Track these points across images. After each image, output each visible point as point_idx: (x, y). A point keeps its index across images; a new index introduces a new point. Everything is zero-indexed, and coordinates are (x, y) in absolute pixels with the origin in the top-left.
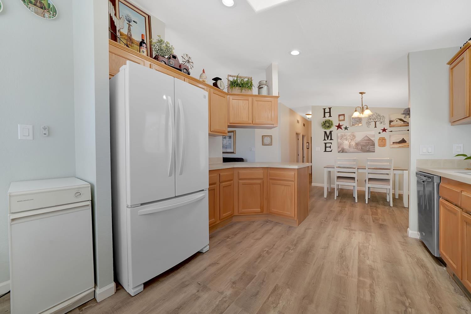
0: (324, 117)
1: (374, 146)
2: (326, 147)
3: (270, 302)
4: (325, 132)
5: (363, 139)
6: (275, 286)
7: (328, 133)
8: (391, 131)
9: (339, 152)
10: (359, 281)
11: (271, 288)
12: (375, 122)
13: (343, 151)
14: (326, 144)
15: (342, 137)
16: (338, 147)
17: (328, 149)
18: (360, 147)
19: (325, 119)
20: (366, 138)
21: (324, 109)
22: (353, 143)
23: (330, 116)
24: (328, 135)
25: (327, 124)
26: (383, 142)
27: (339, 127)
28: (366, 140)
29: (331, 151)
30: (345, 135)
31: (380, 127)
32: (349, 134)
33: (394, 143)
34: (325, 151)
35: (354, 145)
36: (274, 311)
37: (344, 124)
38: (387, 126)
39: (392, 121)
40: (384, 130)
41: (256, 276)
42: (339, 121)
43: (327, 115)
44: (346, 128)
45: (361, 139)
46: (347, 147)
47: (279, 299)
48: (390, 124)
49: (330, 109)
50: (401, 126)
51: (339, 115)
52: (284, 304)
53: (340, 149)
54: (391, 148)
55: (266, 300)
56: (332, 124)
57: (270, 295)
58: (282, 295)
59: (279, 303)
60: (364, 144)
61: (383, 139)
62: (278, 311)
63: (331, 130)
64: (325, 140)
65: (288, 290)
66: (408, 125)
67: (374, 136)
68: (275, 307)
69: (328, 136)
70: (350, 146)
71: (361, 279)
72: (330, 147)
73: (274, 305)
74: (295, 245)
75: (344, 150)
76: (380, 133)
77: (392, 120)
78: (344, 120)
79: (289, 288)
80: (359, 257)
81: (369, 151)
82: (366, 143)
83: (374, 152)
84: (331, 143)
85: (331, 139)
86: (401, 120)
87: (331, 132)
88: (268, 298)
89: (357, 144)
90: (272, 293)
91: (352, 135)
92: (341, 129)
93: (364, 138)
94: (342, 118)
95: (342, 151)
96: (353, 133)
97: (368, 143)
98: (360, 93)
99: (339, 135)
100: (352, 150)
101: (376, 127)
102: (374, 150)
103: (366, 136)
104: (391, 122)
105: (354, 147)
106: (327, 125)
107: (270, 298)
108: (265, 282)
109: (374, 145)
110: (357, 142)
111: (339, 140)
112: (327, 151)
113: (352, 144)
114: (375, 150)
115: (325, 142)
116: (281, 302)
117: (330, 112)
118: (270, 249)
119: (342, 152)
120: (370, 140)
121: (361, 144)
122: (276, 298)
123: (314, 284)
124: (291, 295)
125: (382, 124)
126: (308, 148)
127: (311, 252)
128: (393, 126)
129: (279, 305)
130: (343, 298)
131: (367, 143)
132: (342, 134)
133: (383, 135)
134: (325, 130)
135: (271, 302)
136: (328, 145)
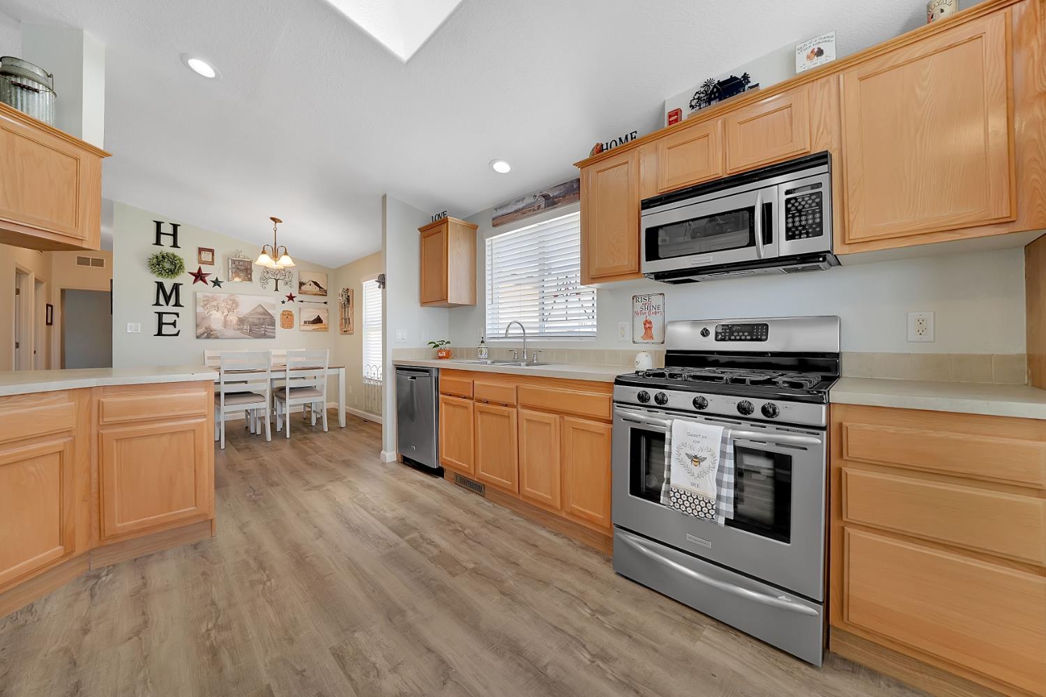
0: (158, 243)
1: (274, 326)
2: (161, 324)
3: (362, 679)
4: (160, 286)
5: (253, 310)
6: (333, 654)
7: (168, 290)
8: (302, 302)
9: (198, 337)
10: (408, 541)
11: (330, 663)
12: (277, 281)
13: (209, 334)
14: (160, 315)
15: (207, 301)
16: (197, 326)
17: (166, 330)
18: (246, 327)
19: (158, 250)
20: (260, 310)
21: (159, 224)
22: (233, 318)
23: (175, 245)
24: (168, 293)
25: (165, 265)
26: (288, 319)
27: (199, 276)
28: (259, 314)
29: (177, 335)
30: (215, 300)
31: (285, 291)
32: (225, 296)
33: (305, 322)
34: (160, 333)
35: (234, 322)
36: (385, 678)
37: (212, 272)
38: (295, 293)
39: (304, 284)
40: (291, 298)
41: (268, 686)
42: (200, 263)
43: (167, 241)
44: (217, 283)
45: (248, 312)
46: (221, 325)
47: (365, 658)
48: (300, 288)
49: (175, 227)
50: (315, 295)
51: (201, 250)
52: (381, 655)
53: (201, 331)
54: (300, 331)
55: (352, 685)
56: (181, 267)
57: (346, 673)
58: (360, 651)
59: (374, 664)
60: (256, 321)
61: (289, 315)
62: (387, 672)
63: (177, 280)
64: (157, 304)
65: (356, 635)
66: (325, 294)
67: (274, 306)
68: (376, 674)
69: (168, 295)
70: (225, 324)
71: (407, 538)
72: (174, 324)
73: (373, 673)
74: (262, 567)
75: (212, 333)
76: (283, 302)
77: (303, 281)
78: (212, 263)
79: (355, 631)
80: (374, 516)
81: (264, 336)
82: (260, 319)
83: (274, 337)
84: (177, 314)
85: (177, 304)
86: (316, 283)
87: (176, 287)
88: (351, 679)
89: (241, 321)
90: (343, 667)
91: (230, 300)
92: (205, 282)
93: (256, 308)
94: (206, 256)
95: (205, 335)
96: (232, 295)
97: (264, 319)
98: (273, 219)
99: (199, 295)
100: (230, 332)
101: (277, 290)
102: (273, 335)
103: (260, 305)
104: (301, 284)
105: (236, 327)
106: (167, 265)
107: (353, 676)
108: (304, 671)
109: (273, 324)
110: (240, 316)
111: (200, 309)
112: (163, 333)
113: (231, 321)
114: (274, 333)
115: (159, 309)
116: (373, 659)
117: (175, 235)
118: (217, 618)
119: (208, 337)
120: (266, 313)
121: (250, 320)
122: (359, 664)
123: (374, 591)
124: (370, 635)
125: (288, 286)
126: (51, 324)
127: (307, 557)
128: (305, 293)
129: (377, 665)
130: (422, 573)
131: (262, 320)
132: (208, 294)
133: (289, 306)
134: (160, 279)
135: (364, 678)
136: (166, 319)
